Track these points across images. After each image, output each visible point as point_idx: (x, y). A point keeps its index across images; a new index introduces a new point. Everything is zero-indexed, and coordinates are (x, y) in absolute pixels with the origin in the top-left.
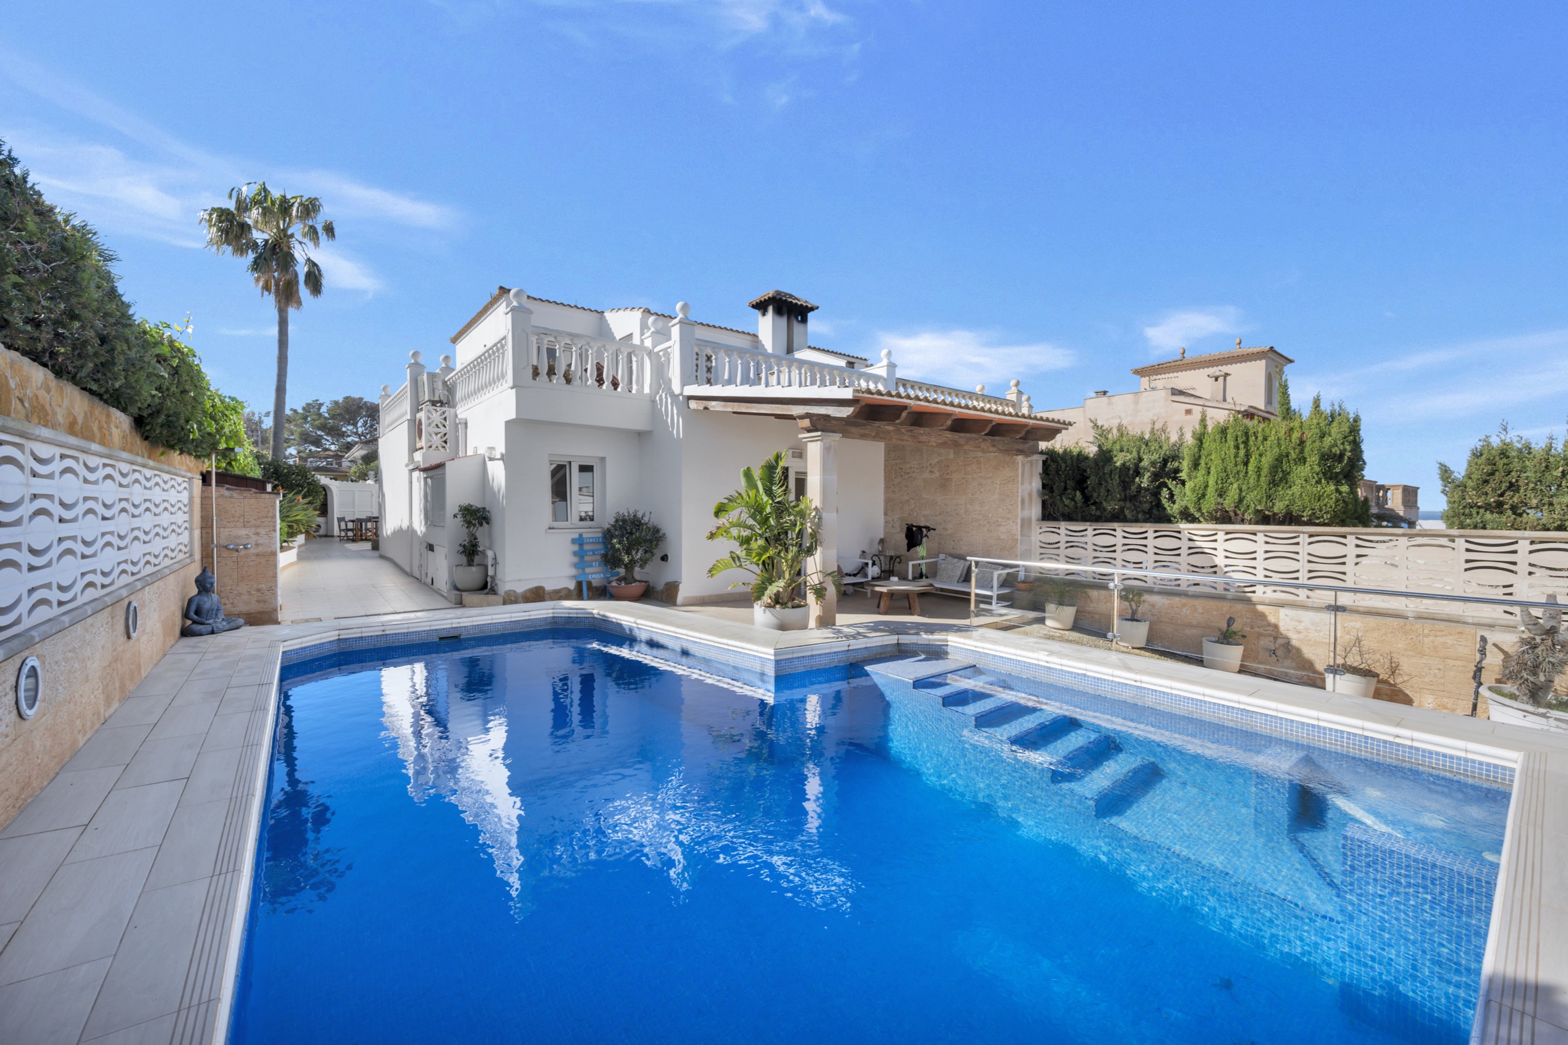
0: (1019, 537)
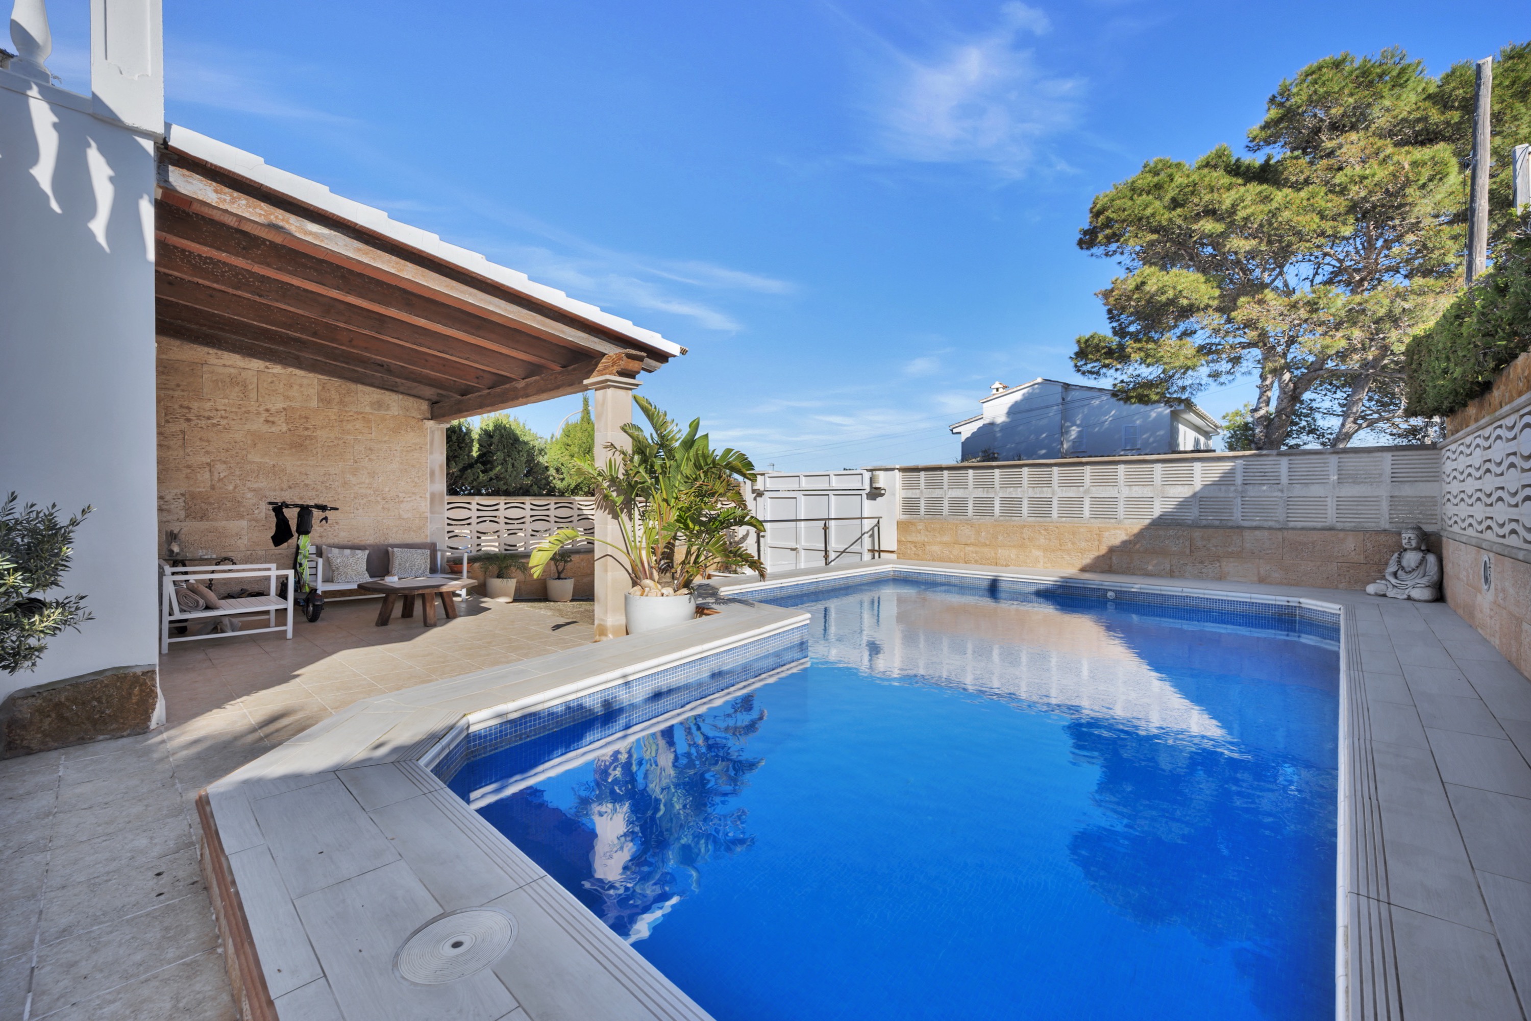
0: (428, 515)
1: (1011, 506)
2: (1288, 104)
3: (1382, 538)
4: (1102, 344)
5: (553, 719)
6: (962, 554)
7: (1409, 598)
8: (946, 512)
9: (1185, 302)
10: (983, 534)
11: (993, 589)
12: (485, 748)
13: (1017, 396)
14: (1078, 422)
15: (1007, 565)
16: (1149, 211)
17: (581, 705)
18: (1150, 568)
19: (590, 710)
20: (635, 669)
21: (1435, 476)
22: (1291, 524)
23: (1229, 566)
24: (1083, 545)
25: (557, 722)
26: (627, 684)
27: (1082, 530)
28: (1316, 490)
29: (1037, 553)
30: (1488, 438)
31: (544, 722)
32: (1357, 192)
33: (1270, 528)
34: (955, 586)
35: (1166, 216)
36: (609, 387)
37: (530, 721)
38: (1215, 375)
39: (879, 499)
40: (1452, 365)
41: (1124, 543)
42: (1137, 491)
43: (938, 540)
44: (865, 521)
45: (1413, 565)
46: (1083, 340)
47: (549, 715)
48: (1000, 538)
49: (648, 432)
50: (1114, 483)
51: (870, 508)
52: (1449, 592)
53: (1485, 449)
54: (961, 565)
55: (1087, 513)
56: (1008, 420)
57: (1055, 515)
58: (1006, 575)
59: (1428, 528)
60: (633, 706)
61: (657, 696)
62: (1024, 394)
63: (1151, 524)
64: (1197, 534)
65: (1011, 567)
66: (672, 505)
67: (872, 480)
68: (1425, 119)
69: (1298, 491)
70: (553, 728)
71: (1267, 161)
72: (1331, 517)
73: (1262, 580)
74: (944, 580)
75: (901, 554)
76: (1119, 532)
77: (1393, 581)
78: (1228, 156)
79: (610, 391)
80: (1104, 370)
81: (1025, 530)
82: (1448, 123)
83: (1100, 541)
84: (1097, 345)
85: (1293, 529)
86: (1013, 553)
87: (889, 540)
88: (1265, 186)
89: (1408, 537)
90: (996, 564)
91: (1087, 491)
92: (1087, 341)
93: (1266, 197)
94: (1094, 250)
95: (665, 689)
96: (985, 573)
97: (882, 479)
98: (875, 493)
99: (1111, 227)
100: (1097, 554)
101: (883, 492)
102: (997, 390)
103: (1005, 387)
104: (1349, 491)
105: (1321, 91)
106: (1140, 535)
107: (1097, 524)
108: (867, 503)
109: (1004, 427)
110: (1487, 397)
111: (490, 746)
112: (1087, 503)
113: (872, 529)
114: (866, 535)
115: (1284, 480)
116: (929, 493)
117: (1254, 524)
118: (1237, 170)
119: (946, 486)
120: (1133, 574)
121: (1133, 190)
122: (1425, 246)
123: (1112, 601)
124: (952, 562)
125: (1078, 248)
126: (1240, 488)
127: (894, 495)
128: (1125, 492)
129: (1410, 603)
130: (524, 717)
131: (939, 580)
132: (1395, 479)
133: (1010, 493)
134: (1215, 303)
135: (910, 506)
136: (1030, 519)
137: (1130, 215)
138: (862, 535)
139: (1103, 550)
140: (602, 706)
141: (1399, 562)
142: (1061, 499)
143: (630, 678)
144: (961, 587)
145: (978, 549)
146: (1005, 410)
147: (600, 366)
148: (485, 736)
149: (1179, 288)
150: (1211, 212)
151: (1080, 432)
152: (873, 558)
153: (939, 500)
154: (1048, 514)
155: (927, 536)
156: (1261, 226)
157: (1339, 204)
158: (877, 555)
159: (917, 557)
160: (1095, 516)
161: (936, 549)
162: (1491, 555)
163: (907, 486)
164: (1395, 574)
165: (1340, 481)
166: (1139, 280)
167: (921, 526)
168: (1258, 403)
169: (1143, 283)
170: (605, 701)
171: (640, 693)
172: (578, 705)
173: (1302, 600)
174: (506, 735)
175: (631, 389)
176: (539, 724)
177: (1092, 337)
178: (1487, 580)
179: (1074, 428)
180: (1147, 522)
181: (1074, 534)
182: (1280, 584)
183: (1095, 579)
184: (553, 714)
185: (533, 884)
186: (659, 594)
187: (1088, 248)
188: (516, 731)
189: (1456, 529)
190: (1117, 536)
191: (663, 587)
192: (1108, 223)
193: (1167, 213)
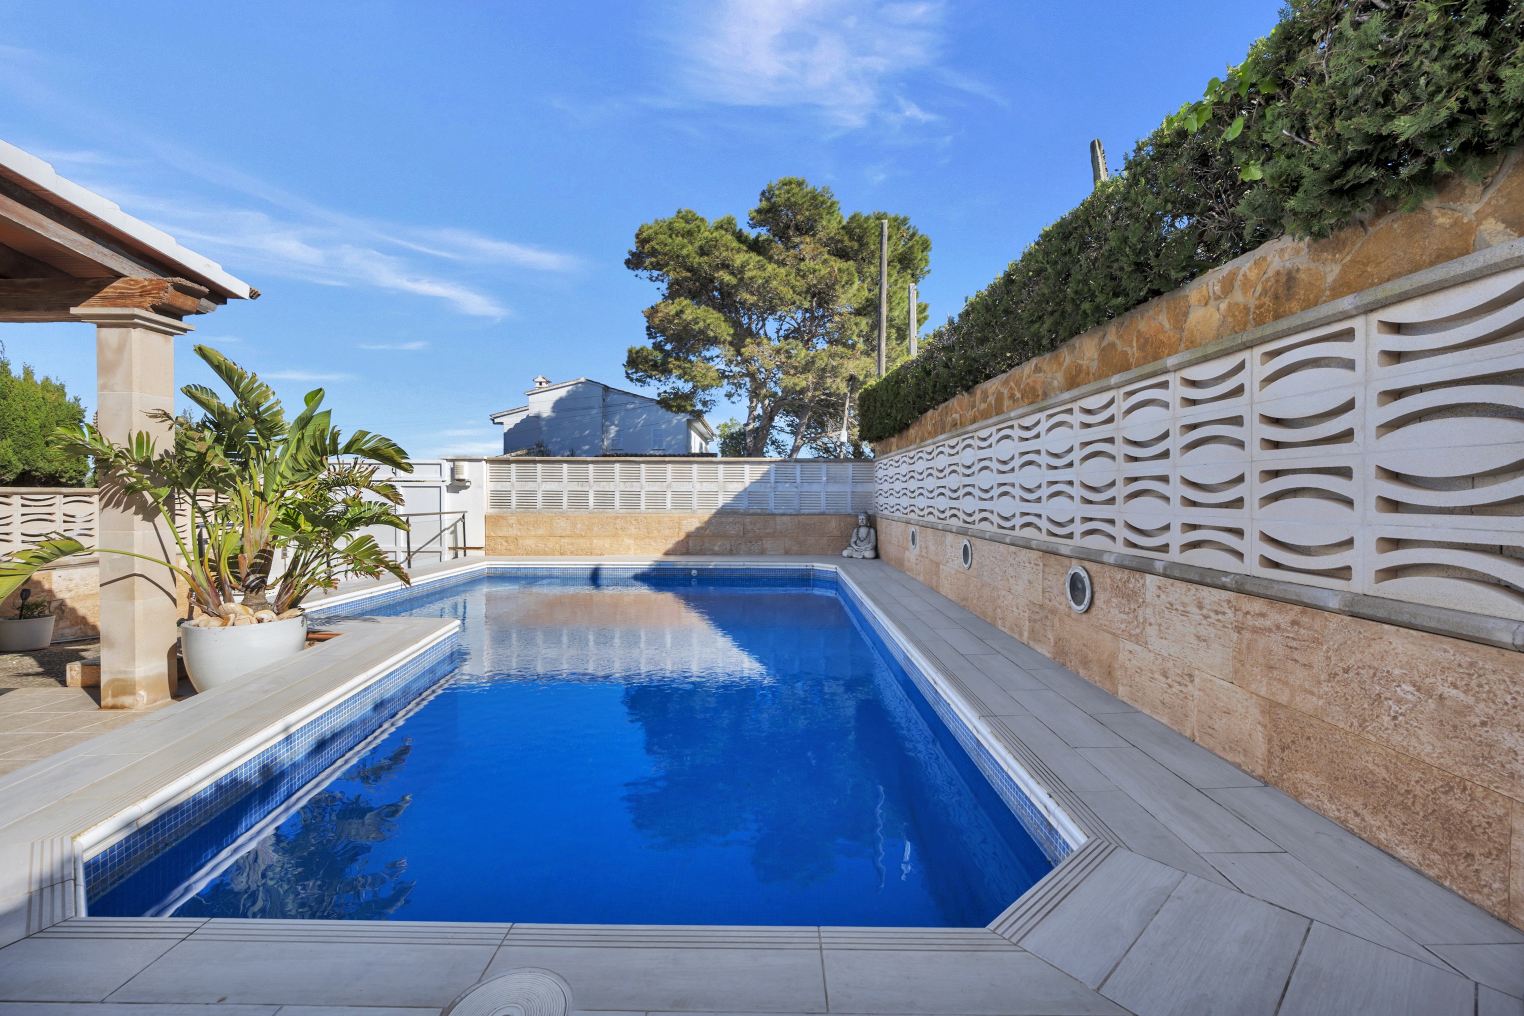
1: (605, 499)
2: (773, 200)
3: (849, 519)
4: (650, 357)
5: (200, 809)
6: (557, 547)
7: (864, 558)
8: (539, 505)
9: (712, 334)
10: (579, 526)
11: (595, 577)
12: (105, 881)
13: (562, 393)
14: (616, 422)
15: (602, 554)
16: (685, 252)
17: (236, 779)
18: (716, 548)
19: (247, 784)
20: (299, 717)
21: (871, 479)
22: (803, 511)
23: (768, 544)
24: (667, 532)
25: (206, 812)
26: (288, 739)
27: (665, 519)
28: (816, 487)
29: (628, 541)
30: (912, 458)
31: (188, 816)
32: (812, 279)
33: (791, 515)
34: (557, 578)
35: (697, 260)
36: (136, 326)
37: (170, 821)
38: (729, 395)
39: (462, 492)
40: (894, 411)
41: (698, 529)
42: (707, 487)
43: (533, 533)
44: (444, 517)
45: (864, 536)
46: (634, 351)
47: (194, 806)
48: (595, 529)
49: (227, 398)
50: (689, 479)
51: (450, 501)
52: (882, 552)
53: (910, 464)
54: (557, 557)
55: (669, 505)
56: (553, 415)
57: (643, 507)
58: (608, 562)
59: (870, 512)
60: (295, 766)
61: (321, 745)
62: (568, 392)
63: (716, 513)
64: (748, 520)
65: (606, 556)
66: (269, 500)
67: (453, 471)
68: (842, 241)
69: (806, 487)
70: (201, 822)
71: (757, 237)
72: (823, 507)
73: (787, 553)
74: (545, 573)
75: (489, 550)
76: (694, 520)
77: (855, 547)
78: (735, 225)
79: (136, 334)
80: (648, 380)
81: (618, 521)
82: (852, 248)
83: (680, 529)
84: (646, 357)
85: (804, 514)
86: (607, 543)
87: (476, 535)
88: (761, 258)
89: (862, 518)
90: (592, 554)
91: (669, 486)
92: (637, 352)
93: (763, 266)
94: (639, 272)
95: (328, 735)
96: (586, 563)
97: (466, 471)
98: (458, 485)
99: (656, 257)
100: (677, 539)
101: (468, 484)
102: (541, 383)
103: (548, 382)
104: (833, 488)
105: (793, 199)
106: (709, 522)
107: (676, 514)
108: (448, 497)
109: (549, 420)
110: (904, 433)
111: (112, 876)
112: (669, 495)
113: (455, 525)
114: (446, 532)
115: (798, 480)
116: (519, 486)
117: (781, 511)
118: (740, 237)
119: (539, 479)
120: (705, 554)
121: (671, 229)
122: (843, 326)
123: (696, 577)
124: (547, 555)
125: (625, 266)
126: (773, 485)
127: (481, 487)
128: (698, 487)
129: (865, 561)
130: (161, 817)
131: (540, 573)
132: (855, 482)
133: (603, 487)
134: (729, 339)
135: (500, 500)
136: (622, 511)
137: (670, 251)
138: (442, 532)
139: (682, 536)
140: (260, 774)
141: (857, 534)
142: (648, 493)
143: (293, 730)
144: (566, 578)
145: (573, 541)
146: (551, 405)
147: (108, 291)
148: (104, 864)
149: (708, 321)
150: (725, 266)
151: (617, 431)
152: (456, 556)
153: (533, 493)
154: (637, 506)
155: (519, 530)
156: (759, 286)
157: (801, 284)
158: (461, 553)
159: (509, 552)
160: (675, 507)
161: (530, 543)
162: (917, 527)
163: (496, 479)
164: (855, 543)
165: (828, 482)
166: (679, 308)
167: (513, 520)
168: (749, 419)
169: (682, 312)
170: (264, 766)
171: (303, 746)
172: (232, 781)
173: (814, 564)
174: (136, 851)
175: (172, 334)
176: (182, 821)
177: (642, 349)
178: (913, 542)
179: (613, 427)
180: (714, 511)
181: (659, 523)
182: (797, 554)
183: (682, 561)
184: (200, 802)
185: (509, 937)
186: (255, 621)
187: (633, 269)
188: (149, 842)
189: (886, 512)
190: (693, 524)
191: (256, 611)
192: (654, 253)
193: (698, 257)
